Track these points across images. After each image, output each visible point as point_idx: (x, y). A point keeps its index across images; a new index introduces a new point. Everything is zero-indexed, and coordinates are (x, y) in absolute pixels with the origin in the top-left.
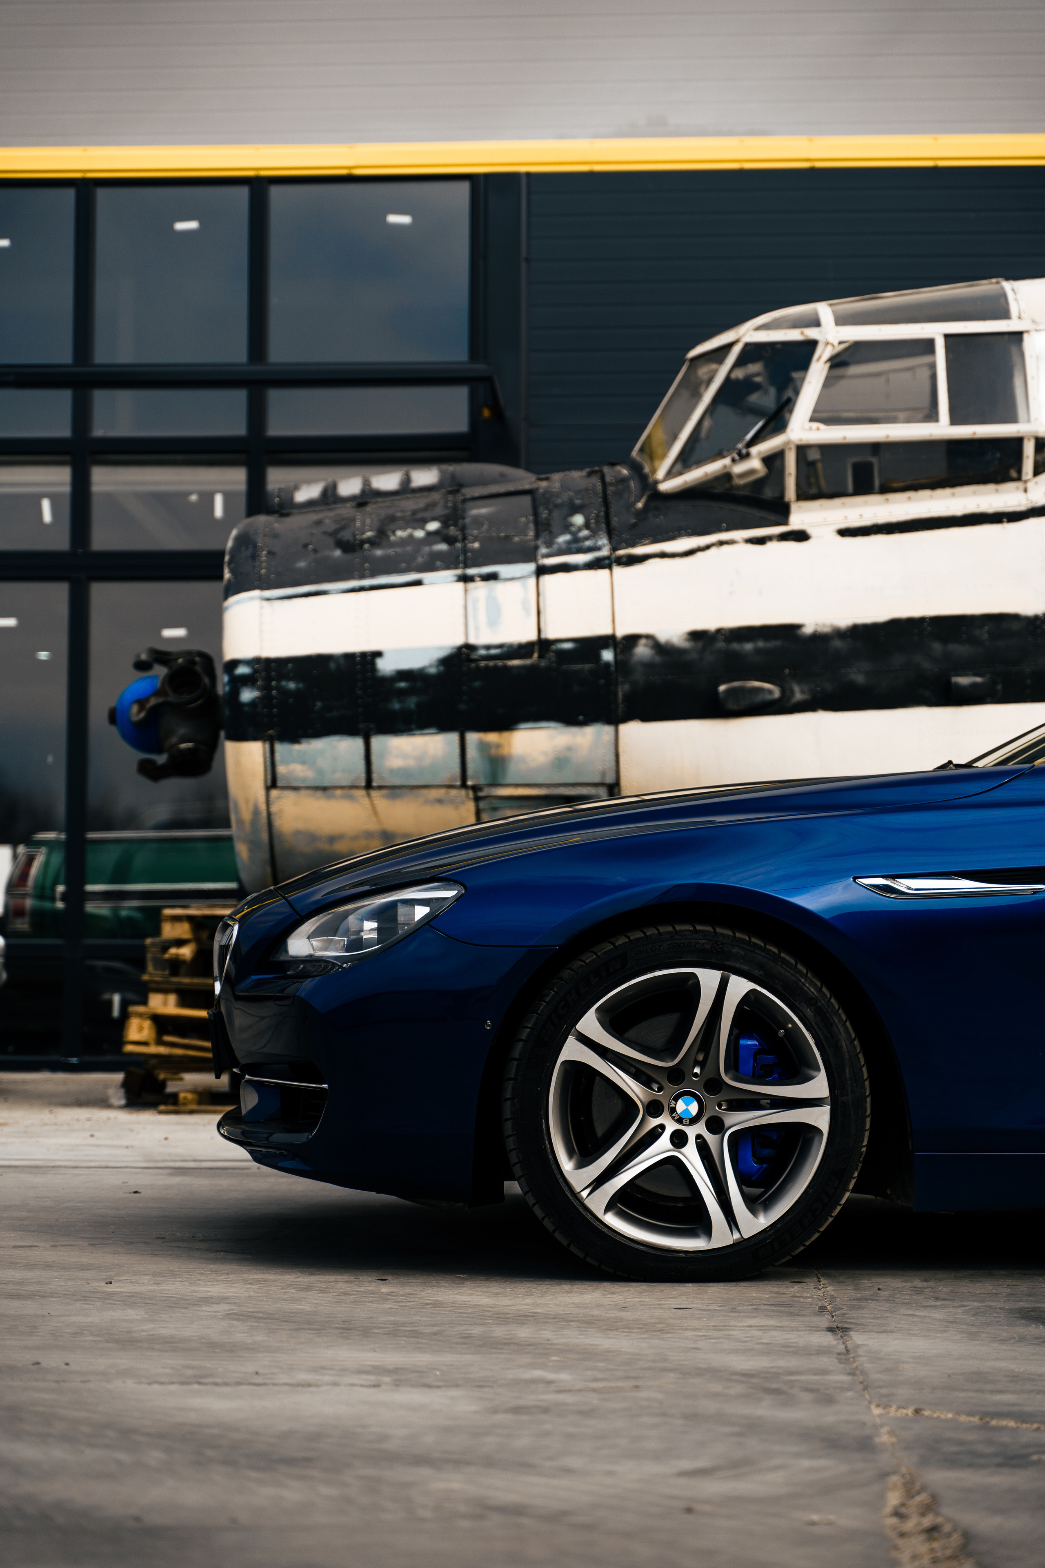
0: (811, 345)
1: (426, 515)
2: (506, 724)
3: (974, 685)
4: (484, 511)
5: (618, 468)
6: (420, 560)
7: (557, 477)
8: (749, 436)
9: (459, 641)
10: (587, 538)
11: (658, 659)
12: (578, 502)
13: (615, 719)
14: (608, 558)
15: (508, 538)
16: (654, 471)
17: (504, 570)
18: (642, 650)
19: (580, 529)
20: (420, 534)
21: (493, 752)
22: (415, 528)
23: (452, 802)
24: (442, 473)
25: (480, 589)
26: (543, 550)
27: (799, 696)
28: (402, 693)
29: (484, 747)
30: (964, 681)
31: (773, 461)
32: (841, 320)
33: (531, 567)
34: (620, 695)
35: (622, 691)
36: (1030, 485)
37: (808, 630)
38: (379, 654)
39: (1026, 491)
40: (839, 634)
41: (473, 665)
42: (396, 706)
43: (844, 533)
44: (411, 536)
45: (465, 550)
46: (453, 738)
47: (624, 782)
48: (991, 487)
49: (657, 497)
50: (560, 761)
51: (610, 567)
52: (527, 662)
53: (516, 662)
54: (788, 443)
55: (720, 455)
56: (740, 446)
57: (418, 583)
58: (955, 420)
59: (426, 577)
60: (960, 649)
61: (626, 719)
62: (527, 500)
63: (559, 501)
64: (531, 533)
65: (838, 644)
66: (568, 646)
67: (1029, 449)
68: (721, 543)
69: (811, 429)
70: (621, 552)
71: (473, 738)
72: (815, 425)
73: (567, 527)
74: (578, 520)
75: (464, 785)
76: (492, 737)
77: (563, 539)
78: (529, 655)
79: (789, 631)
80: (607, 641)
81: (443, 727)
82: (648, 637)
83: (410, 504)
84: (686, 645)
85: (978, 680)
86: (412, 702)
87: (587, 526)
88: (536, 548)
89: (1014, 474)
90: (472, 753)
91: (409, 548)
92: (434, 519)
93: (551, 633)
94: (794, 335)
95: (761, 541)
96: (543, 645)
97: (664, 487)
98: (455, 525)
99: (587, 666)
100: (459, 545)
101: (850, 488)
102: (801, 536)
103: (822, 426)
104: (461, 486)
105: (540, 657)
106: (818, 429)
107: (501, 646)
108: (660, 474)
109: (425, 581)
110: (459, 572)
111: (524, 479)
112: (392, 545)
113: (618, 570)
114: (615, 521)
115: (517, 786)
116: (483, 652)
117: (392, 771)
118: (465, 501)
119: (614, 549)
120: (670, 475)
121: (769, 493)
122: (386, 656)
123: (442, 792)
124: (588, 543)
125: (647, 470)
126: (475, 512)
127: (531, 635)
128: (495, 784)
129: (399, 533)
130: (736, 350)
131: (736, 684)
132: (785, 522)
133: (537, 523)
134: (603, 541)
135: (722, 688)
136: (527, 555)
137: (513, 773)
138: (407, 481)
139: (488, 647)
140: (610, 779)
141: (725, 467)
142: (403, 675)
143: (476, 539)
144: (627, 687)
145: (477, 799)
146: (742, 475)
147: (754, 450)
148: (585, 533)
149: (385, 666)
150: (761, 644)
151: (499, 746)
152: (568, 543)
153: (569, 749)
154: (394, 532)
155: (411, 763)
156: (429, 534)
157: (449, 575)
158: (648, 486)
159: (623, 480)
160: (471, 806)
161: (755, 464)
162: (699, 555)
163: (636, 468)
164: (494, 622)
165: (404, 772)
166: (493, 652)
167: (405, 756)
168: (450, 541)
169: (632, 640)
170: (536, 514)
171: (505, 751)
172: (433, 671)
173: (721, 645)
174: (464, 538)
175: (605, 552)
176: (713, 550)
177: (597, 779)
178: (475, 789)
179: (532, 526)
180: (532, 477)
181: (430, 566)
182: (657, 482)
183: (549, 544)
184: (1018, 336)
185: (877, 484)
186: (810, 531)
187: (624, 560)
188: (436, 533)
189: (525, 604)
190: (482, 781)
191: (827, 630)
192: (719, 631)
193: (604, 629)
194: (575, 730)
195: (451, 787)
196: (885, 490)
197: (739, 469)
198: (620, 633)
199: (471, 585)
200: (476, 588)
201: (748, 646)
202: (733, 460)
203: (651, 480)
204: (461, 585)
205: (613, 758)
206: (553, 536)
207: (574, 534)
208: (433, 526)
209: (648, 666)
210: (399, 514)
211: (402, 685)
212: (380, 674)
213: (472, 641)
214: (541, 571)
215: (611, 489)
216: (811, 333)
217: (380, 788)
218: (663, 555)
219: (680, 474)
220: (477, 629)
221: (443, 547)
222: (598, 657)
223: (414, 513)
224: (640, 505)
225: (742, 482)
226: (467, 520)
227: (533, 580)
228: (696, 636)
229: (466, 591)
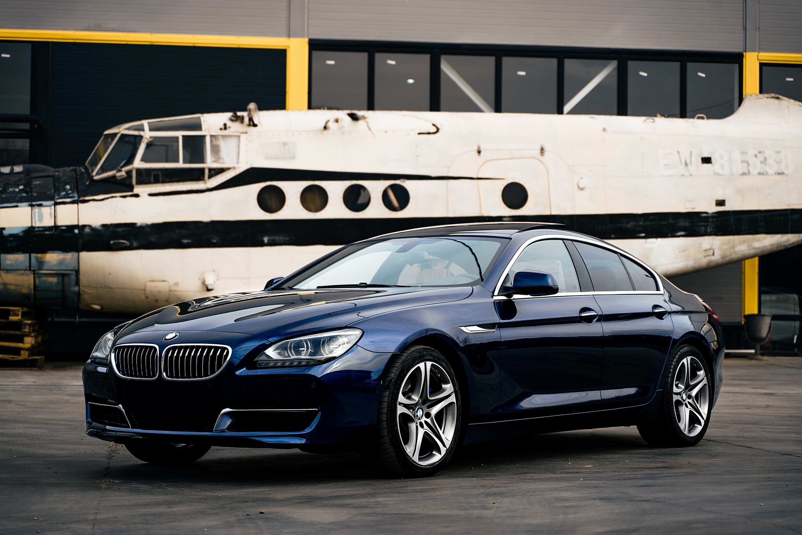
0: (141, 137)
1: (19, 183)
2: (44, 251)
3: (188, 243)
4: (38, 183)
5: (81, 168)
6: (17, 199)
7: (61, 169)
8: (122, 165)
9: (30, 225)
10: (70, 193)
11: (92, 233)
12: (68, 181)
13: (78, 250)
14: (77, 200)
15: (46, 193)
16: (93, 171)
17: (44, 203)
18: (87, 230)
19: (68, 190)
20: (17, 190)
21: (40, 260)
22: (15, 188)
23: (27, 275)
24: (24, 167)
25: (36, 210)
26: (57, 197)
27: (135, 244)
28: (11, 241)
29: (37, 258)
30: (185, 241)
31: (129, 173)
32: (151, 130)
33: (52, 202)
34: (80, 244)
35: (81, 242)
36: (207, 182)
37: (139, 225)
38: (4, 229)
39: (206, 183)
40: (148, 226)
41: (34, 233)
42: (9, 245)
43: (151, 195)
44: (14, 190)
45: (32, 196)
46: (27, 255)
47: (81, 270)
48: (195, 182)
49: (93, 181)
50: (61, 262)
51: (78, 204)
52: (51, 233)
53: (47, 233)
54: (133, 168)
55: (112, 169)
56: (119, 168)
57: (17, 206)
58: (185, 162)
59: (20, 204)
60: (184, 232)
61: (82, 250)
62: (52, 179)
63: (62, 180)
64: (53, 191)
65: (147, 229)
66: (64, 228)
67: (207, 172)
68: (112, 197)
69: (140, 164)
70: (81, 199)
71: (33, 255)
72: (142, 163)
73: (64, 190)
74: (68, 187)
75: (30, 270)
76: (39, 255)
77: (63, 193)
78: (52, 230)
79: (133, 225)
80: (76, 227)
81: (24, 252)
82: (90, 226)
83: (14, 179)
84: (101, 228)
85: (189, 241)
86: (14, 244)
87: (71, 189)
88: (54, 196)
89: (202, 178)
90: (33, 260)
91: (14, 195)
92: (21, 185)
93: (59, 223)
94: (136, 133)
95: (124, 197)
96: (56, 227)
97: (96, 178)
98: (29, 187)
99: (70, 235)
100: (30, 194)
101: (152, 180)
102: (137, 196)
103: (144, 163)
104: (30, 172)
105: (55, 231)
106: (143, 164)
107: (43, 227)
108: (94, 174)
109: (19, 206)
110: (30, 203)
111: (50, 170)
112: (8, 193)
113: (81, 205)
114: (79, 188)
115: (47, 270)
116: (37, 229)
117: (7, 265)
118: (32, 178)
119: (79, 197)
120: (98, 174)
121: (128, 182)
122: (6, 229)
123: (23, 272)
124: (71, 195)
125: (90, 171)
126: (35, 183)
127: (52, 224)
128: (40, 269)
129: (10, 189)
130: (119, 135)
131: (116, 241)
132: (132, 191)
133: (54, 187)
134: (76, 195)
135: (112, 242)
136: (51, 198)
137: (46, 266)
138: (12, 170)
139: (39, 227)
140: (76, 268)
141: (114, 174)
142: (11, 235)
143: (35, 192)
144: (82, 241)
145: (34, 274)
146: (119, 176)
147: (124, 169)
148: (70, 192)
149: (6, 233)
150: (124, 229)
151: (41, 258)
152: (64, 195)
153: (64, 259)
154: (9, 189)
155: (13, 262)
156: (20, 190)
157: (26, 204)
158: (91, 177)
159: (82, 174)
160: (32, 276)
161: (123, 173)
162: (106, 201)
163: (86, 169)
164: (41, 220)
165: (11, 265)
166: (40, 229)
167: (11, 260)
168: (27, 193)
169: (84, 226)
170: (54, 184)
171: (43, 260)
172: (21, 234)
173: (111, 229)
174: (31, 192)
175: (76, 198)
176: (110, 200)
177: (72, 268)
178: (34, 271)
179: (53, 189)
180: (53, 169)
181: (20, 201)
182: (93, 176)
183: (59, 195)
184: (204, 137)
185: (161, 179)
186: (140, 194)
187: (82, 201)
188: (22, 189)
189: (51, 214)
190: (36, 268)
191: (144, 225)
192: (111, 225)
193: (75, 223)
194: (66, 254)
195: (25, 270)
196: (163, 182)
197: (118, 174)
198: (81, 224)
199: (34, 208)
200: (35, 209)
201: (120, 230)
202: (117, 172)
203: (91, 175)
204: (30, 208)
205: (77, 262)
206: (60, 192)
207: (67, 192)
208: (21, 187)
209: (89, 234)
210: (10, 183)
211: (11, 239)
212: (4, 235)
213: (34, 225)
214: (56, 204)
215: (78, 177)
216: (142, 133)
217: (3, 270)
218: (94, 200)
219: (100, 174)
220: (35, 222)
221: (24, 195)
222: (74, 232)
223: (15, 182)
224: (88, 183)
225: (119, 178)
226: (32, 186)
227: (53, 207)
228: (104, 226)
229: (32, 210)
